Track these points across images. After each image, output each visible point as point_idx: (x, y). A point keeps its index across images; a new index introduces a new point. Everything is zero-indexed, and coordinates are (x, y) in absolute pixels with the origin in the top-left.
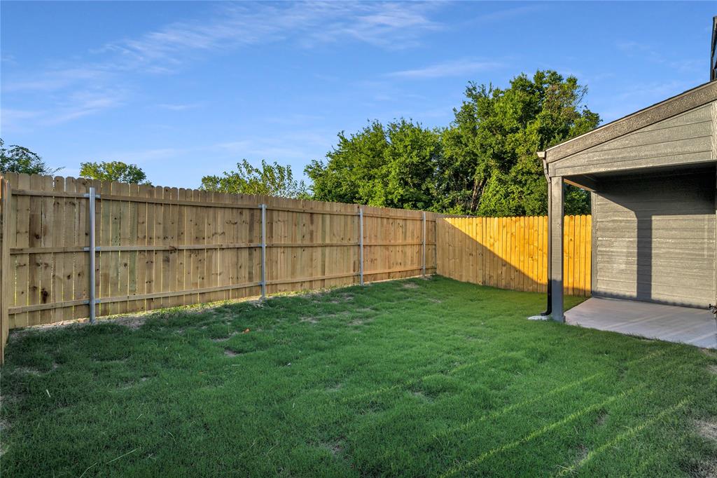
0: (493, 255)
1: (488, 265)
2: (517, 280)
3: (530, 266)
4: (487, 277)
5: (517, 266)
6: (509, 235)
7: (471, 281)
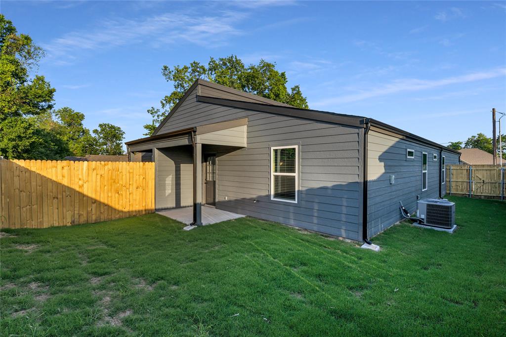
0: (82, 195)
1: (77, 205)
2: (106, 213)
3: (117, 200)
4: (76, 216)
5: (106, 202)
6: (99, 177)
7: (56, 224)
